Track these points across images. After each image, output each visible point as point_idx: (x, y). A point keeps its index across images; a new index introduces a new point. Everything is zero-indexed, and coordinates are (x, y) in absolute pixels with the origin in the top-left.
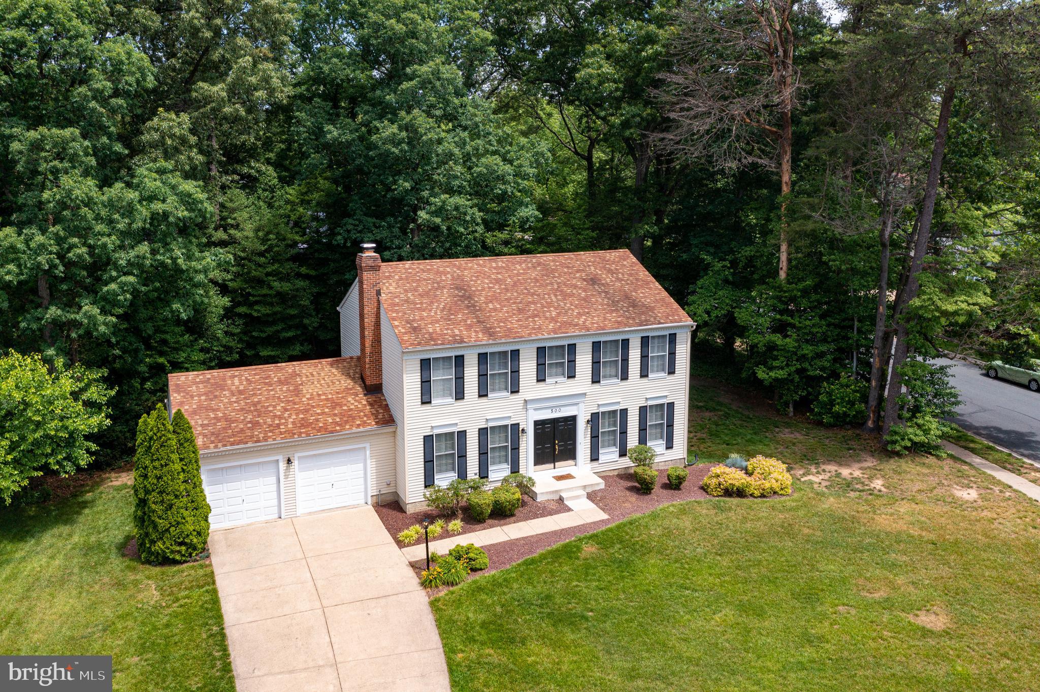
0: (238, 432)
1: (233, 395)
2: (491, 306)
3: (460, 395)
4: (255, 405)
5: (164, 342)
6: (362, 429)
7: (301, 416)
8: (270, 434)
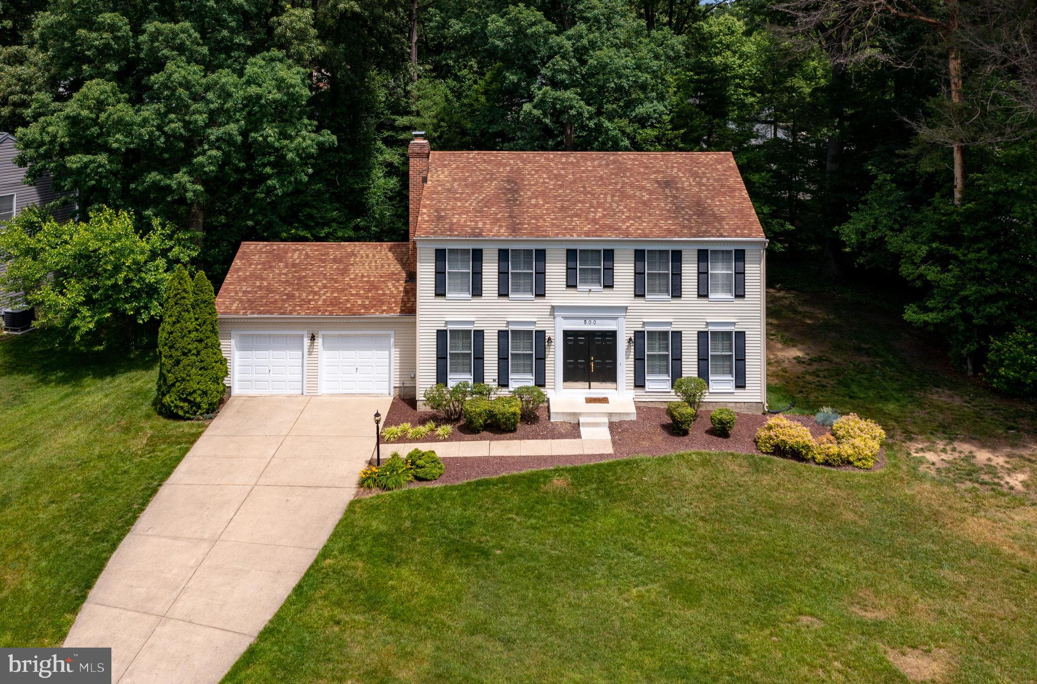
0: (272, 303)
1: (286, 267)
2: (533, 201)
3: (477, 291)
4: (300, 278)
5: (310, 216)
6: (385, 315)
7: (335, 295)
8: (298, 308)
